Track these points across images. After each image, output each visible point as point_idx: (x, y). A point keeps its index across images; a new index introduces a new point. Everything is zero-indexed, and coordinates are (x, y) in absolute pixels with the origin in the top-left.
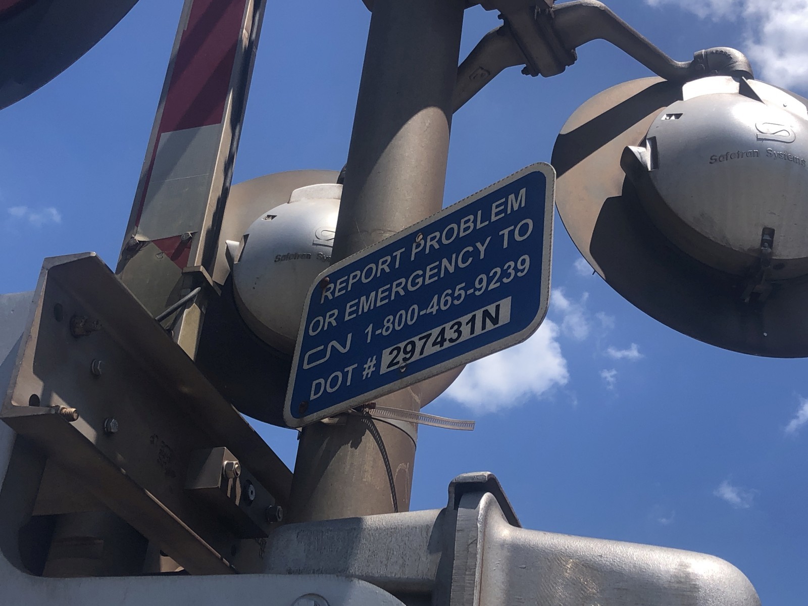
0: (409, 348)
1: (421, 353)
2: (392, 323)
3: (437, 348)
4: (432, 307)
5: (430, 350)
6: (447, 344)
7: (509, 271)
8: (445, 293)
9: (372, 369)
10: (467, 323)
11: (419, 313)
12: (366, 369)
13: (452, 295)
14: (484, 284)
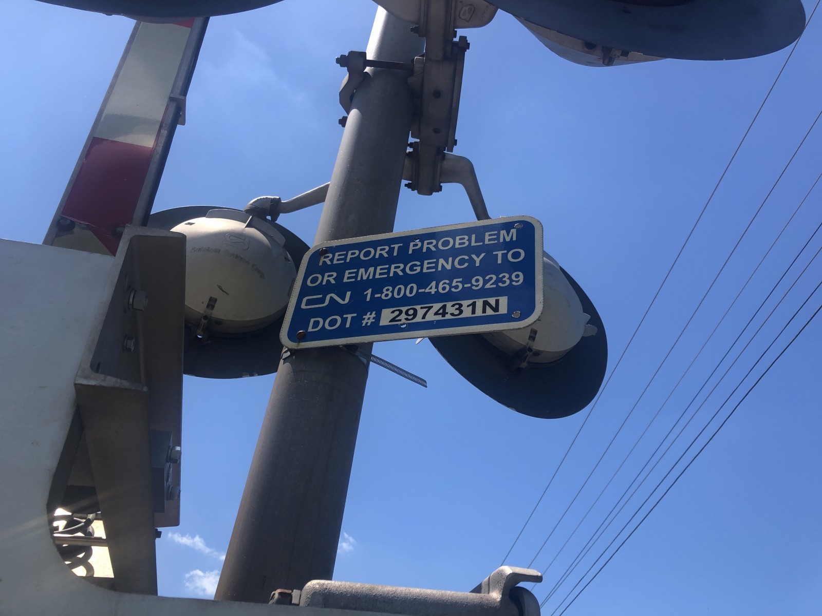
0: (411, 312)
1: (424, 317)
2: (391, 292)
3: (439, 318)
4: (431, 288)
5: (431, 317)
6: (448, 317)
7: (504, 279)
8: (443, 282)
9: (372, 320)
10: (468, 306)
11: (417, 291)
12: (366, 319)
13: (450, 284)
14: (481, 283)
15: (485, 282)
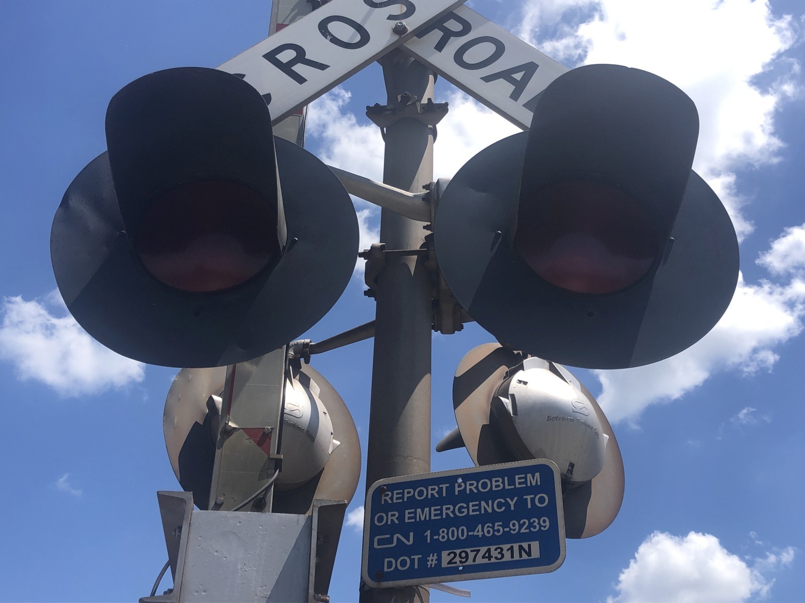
0: (463, 555)
1: (474, 560)
2: (446, 534)
3: (486, 561)
4: (478, 532)
5: (480, 560)
6: (493, 560)
7: (534, 524)
8: (487, 525)
9: (435, 562)
10: (508, 550)
11: (468, 534)
12: (430, 561)
13: (493, 527)
14: (517, 527)
15: (521, 526)
